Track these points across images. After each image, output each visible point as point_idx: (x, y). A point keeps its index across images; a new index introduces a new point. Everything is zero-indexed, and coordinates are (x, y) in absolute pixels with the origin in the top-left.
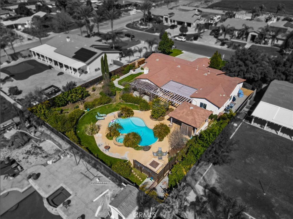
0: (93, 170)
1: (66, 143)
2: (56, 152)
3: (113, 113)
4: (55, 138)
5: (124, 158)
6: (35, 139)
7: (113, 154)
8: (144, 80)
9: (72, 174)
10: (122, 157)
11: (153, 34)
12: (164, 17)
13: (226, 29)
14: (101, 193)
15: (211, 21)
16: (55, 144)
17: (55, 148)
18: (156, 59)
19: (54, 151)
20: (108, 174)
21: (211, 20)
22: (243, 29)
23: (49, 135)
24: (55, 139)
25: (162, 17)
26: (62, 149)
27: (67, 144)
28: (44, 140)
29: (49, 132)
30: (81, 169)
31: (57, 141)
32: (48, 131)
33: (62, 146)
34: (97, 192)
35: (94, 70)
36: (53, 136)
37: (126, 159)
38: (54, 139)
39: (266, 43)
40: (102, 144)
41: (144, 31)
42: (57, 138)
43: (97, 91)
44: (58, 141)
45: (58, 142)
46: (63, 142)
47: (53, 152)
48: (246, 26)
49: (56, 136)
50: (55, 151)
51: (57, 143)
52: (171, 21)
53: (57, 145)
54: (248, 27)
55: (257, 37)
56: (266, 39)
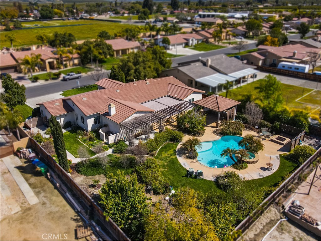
3: (184, 164)
5: (277, 158)
8: (130, 118)
37: (278, 156)
40: (258, 173)
51: (266, 230)
55: (55, 62)
56: (64, 63)
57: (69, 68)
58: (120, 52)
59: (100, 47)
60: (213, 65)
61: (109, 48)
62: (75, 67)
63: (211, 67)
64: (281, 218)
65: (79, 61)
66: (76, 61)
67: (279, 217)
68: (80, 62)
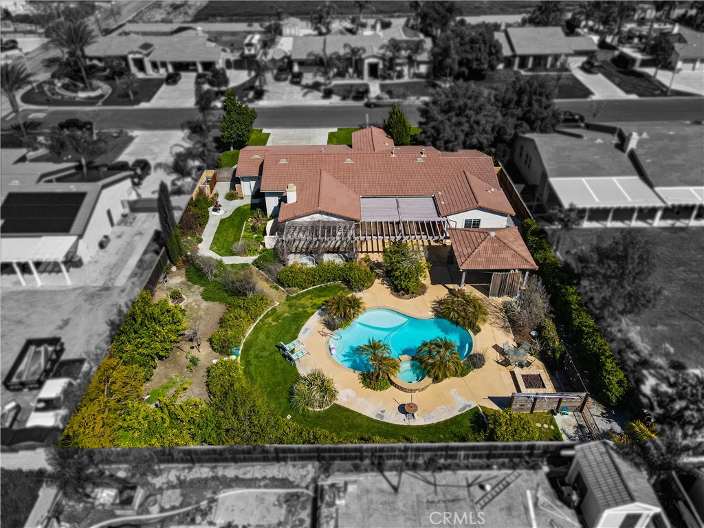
0: (445, 478)
1: (294, 466)
2: (289, 506)
3: (307, 329)
4: (245, 474)
5: (465, 408)
6: (177, 517)
7: (432, 414)
8: (307, 219)
9: (415, 521)
10: (459, 409)
11: (136, 107)
12: (131, 57)
13: (325, 60)
14: (526, 509)
15: (250, 50)
16: (259, 487)
17: (273, 499)
18: (279, 161)
19: (280, 505)
20: (484, 461)
21: (250, 48)
22: (348, 53)
23: (215, 478)
24: (249, 476)
25: (125, 58)
26: (297, 486)
27: (299, 463)
28: (212, 501)
29: (203, 471)
30: (418, 496)
31: (258, 475)
32: (194, 470)
33: (291, 479)
34: (514, 513)
35: (97, 247)
36: (230, 471)
37: (470, 406)
38: (241, 476)
39: (400, 75)
40: (383, 409)
41: (100, 103)
42: (249, 468)
43: (186, 295)
44: (264, 474)
45: (264, 478)
46: (282, 468)
47: (283, 511)
48: (350, 46)
49: (242, 467)
50: (285, 506)
51: (262, 484)
52: (155, 65)
53: (266, 486)
54: (357, 48)
55: (381, 66)
56: (398, 68)
57: (406, 79)
58: (531, 60)
59: (474, 46)
60: (639, 153)
61: (494, 51)
62: (416, 80)
63: (632, 156)
64: (307, 488)
65: (428, 68)
66: (423, 69)
67: (304, 484)
68: (431, 70)
